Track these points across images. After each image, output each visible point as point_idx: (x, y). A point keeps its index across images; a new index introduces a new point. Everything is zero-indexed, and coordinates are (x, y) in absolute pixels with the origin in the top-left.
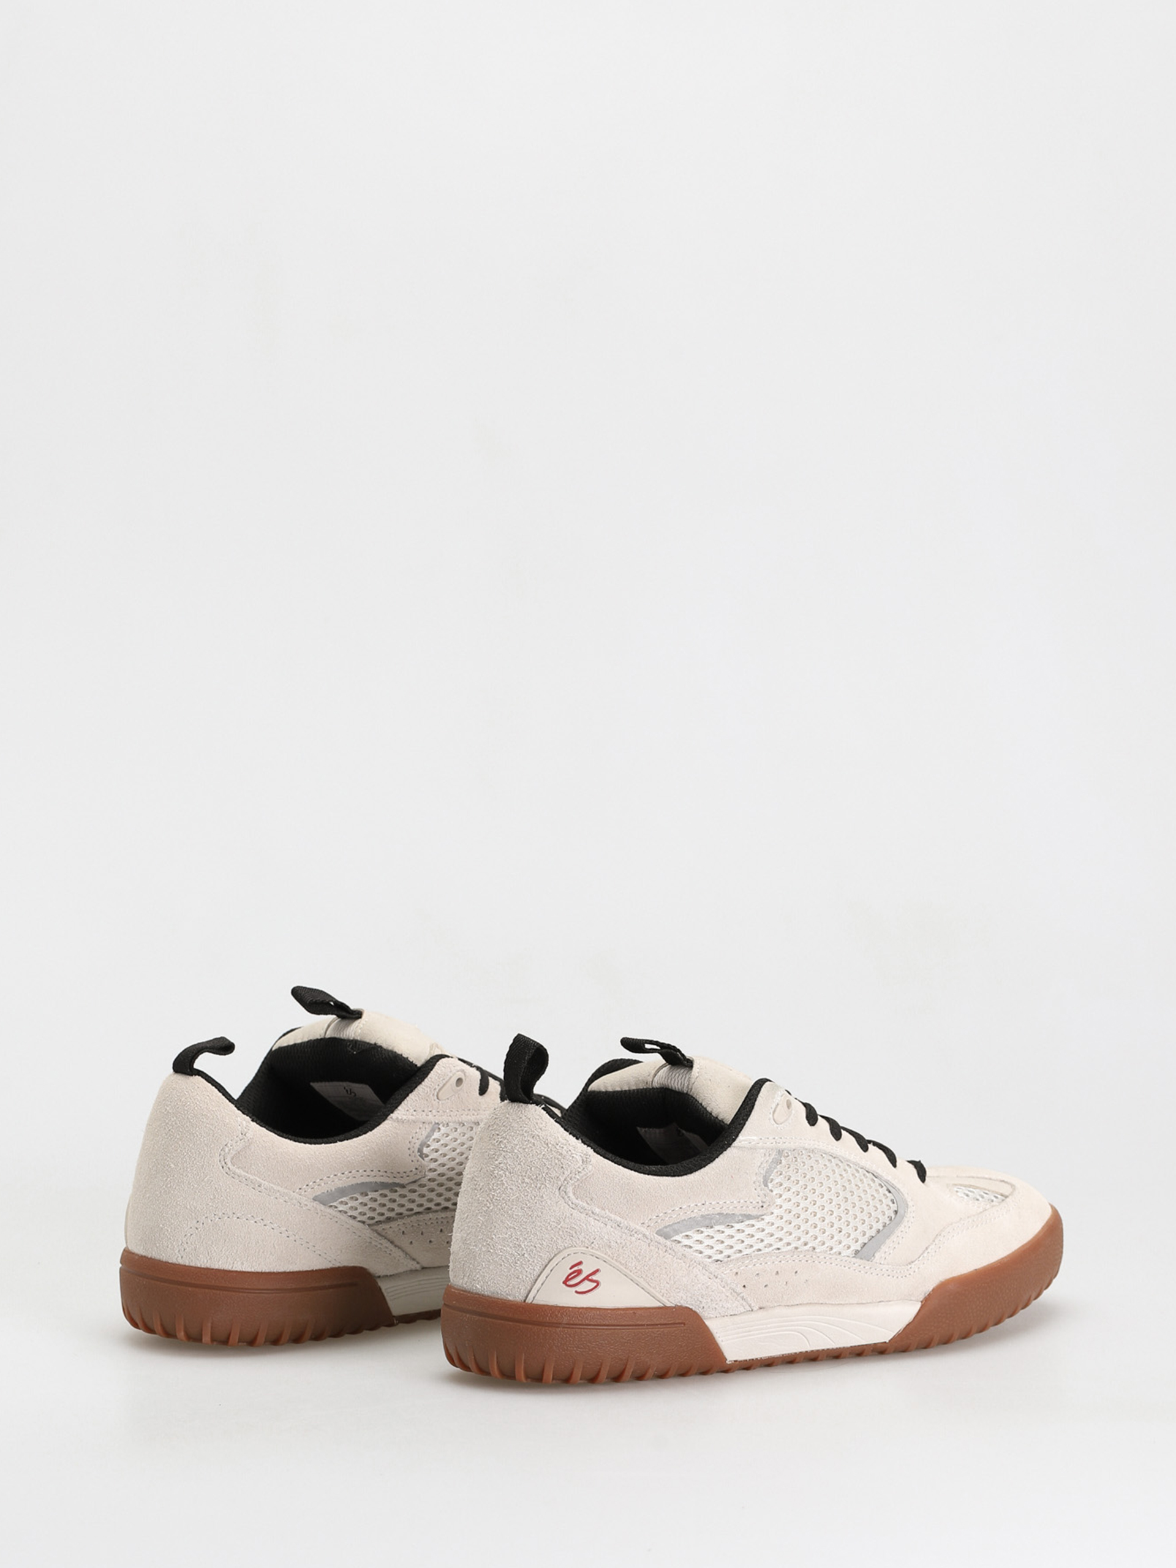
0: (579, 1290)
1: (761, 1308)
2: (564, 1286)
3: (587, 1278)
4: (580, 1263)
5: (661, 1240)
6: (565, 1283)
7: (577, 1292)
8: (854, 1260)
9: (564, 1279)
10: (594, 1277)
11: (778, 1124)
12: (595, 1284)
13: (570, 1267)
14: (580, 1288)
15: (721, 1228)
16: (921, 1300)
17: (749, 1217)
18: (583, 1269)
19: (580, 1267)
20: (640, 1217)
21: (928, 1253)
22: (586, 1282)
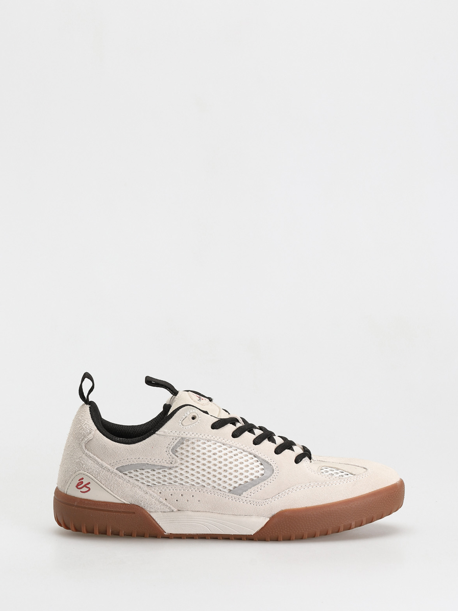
0: (82, 491)
1: (179, 510)
2: (76, 488)
3: (85, 486)
4: (83, 479)
5: (118, 472)
6: (77, 487)
7: (81, 492)
8: (228, 494)
9: (76, 485)
10: (88, 486)
11: (183, 426)
12: (88, 489)
13: (78, 479)
14: (82, 490)
15: (149, 471)
16: (270, 517)
17: (164, 467)
18: (83, 481)
19: (82, 480)
20: (109, 461)
21: (279, 496)
22: (85, 488)
